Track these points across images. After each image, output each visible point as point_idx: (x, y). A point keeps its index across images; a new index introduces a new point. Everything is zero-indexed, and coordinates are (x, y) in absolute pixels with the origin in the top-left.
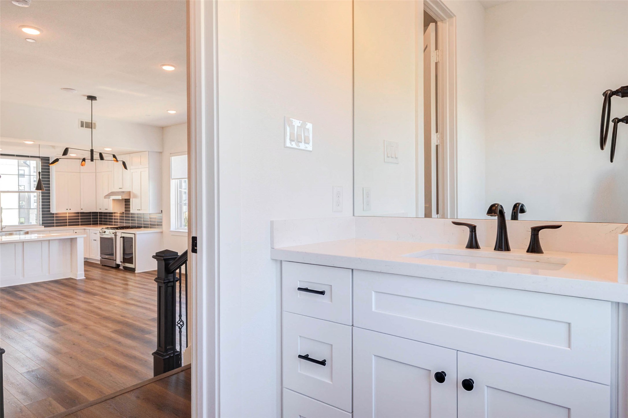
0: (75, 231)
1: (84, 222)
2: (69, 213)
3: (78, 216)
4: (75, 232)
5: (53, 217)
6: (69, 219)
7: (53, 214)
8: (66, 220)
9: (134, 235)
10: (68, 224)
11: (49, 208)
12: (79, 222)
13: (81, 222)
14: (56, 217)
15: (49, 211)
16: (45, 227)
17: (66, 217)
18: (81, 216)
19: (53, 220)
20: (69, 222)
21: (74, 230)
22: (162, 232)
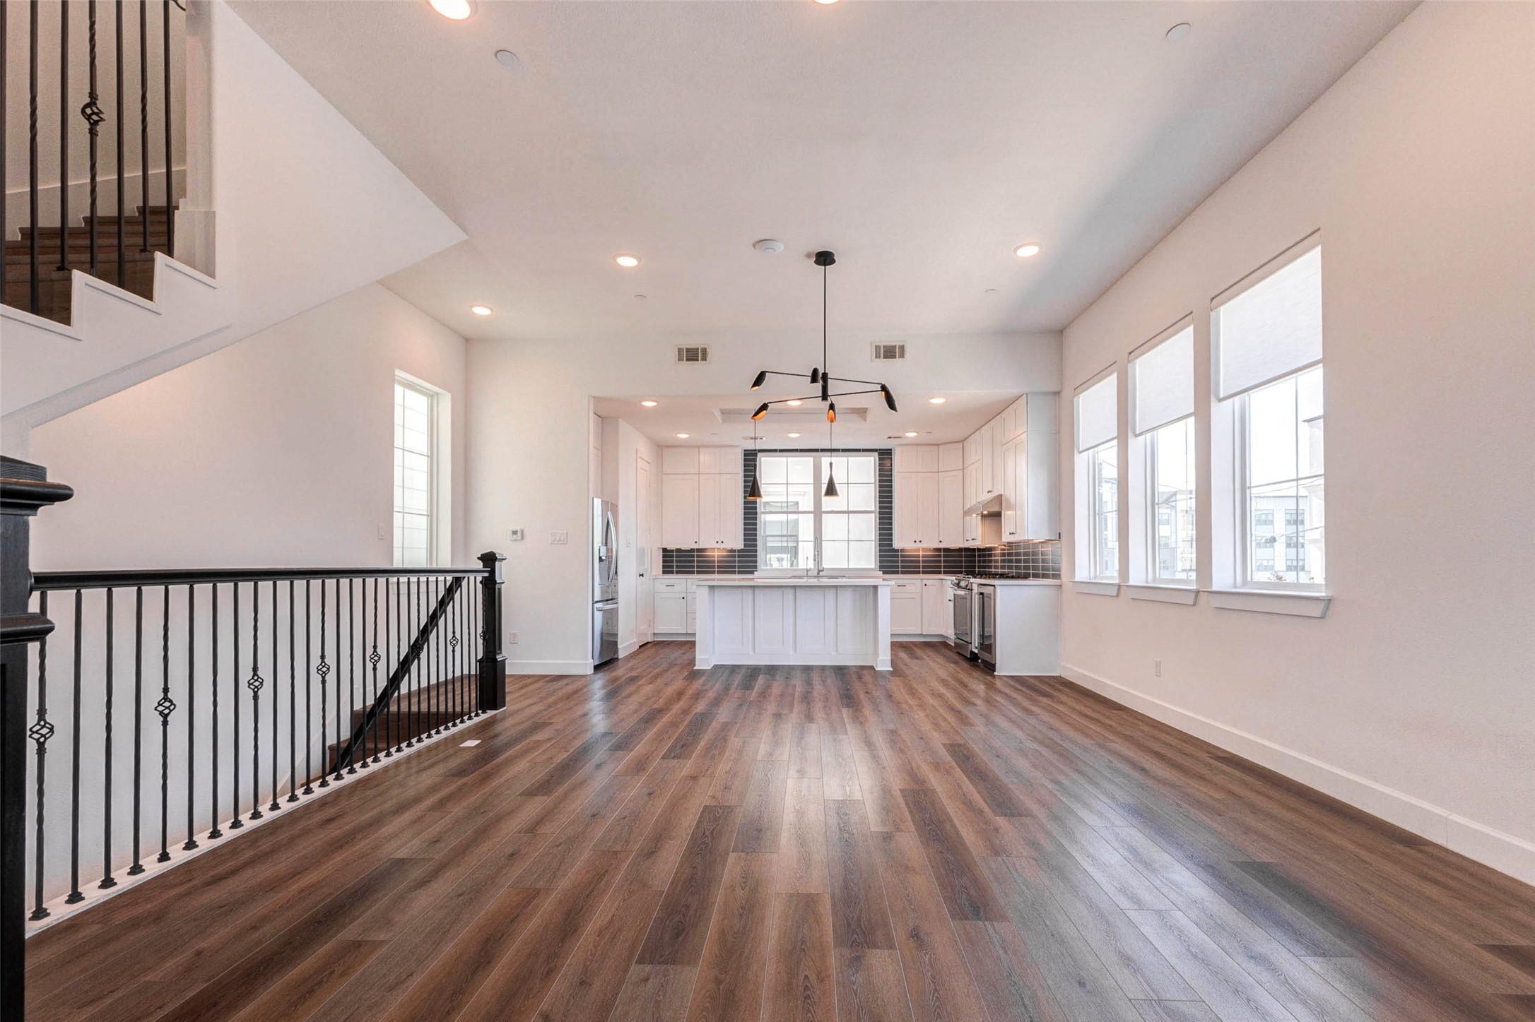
0: (925, 582)
1: (949, 567)
2: (924, 550)
3: (940, 556)
4: (924, 584)
5: (897, 556)
6: (923, 561)
7: (897, 551)
8: (918, 562)
9: (993, 587)
10: (921, 570)
11: (891, 540)
12: (940, 567)
13: (945, 567)
14: (902, 556)
15: (891, 545)
16: (885, 573)
17: (918, 556)
18: (945, 556)
19: (897, 562)
20: (923, 567)
21: (922, 579)
22: (1061, 586)
